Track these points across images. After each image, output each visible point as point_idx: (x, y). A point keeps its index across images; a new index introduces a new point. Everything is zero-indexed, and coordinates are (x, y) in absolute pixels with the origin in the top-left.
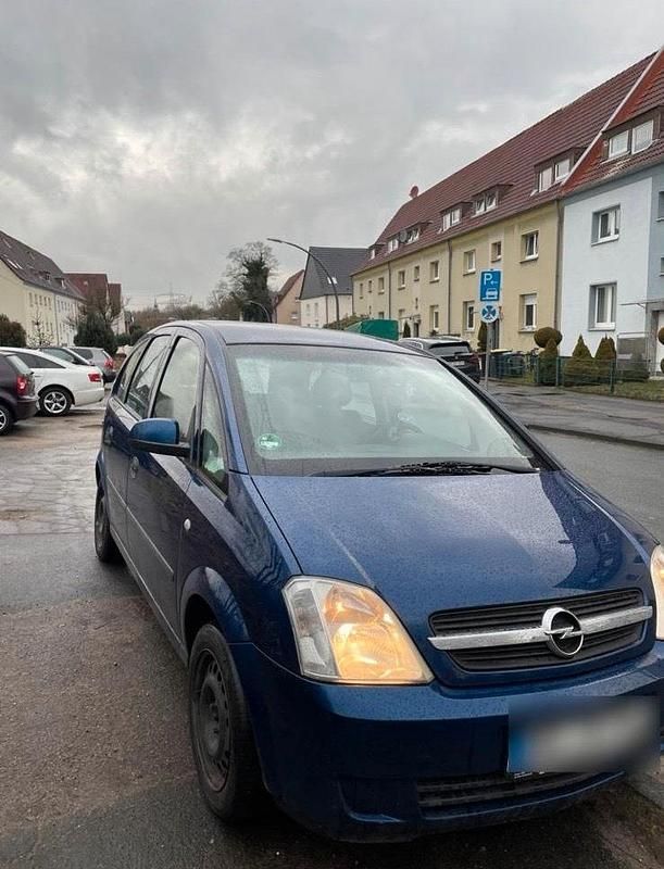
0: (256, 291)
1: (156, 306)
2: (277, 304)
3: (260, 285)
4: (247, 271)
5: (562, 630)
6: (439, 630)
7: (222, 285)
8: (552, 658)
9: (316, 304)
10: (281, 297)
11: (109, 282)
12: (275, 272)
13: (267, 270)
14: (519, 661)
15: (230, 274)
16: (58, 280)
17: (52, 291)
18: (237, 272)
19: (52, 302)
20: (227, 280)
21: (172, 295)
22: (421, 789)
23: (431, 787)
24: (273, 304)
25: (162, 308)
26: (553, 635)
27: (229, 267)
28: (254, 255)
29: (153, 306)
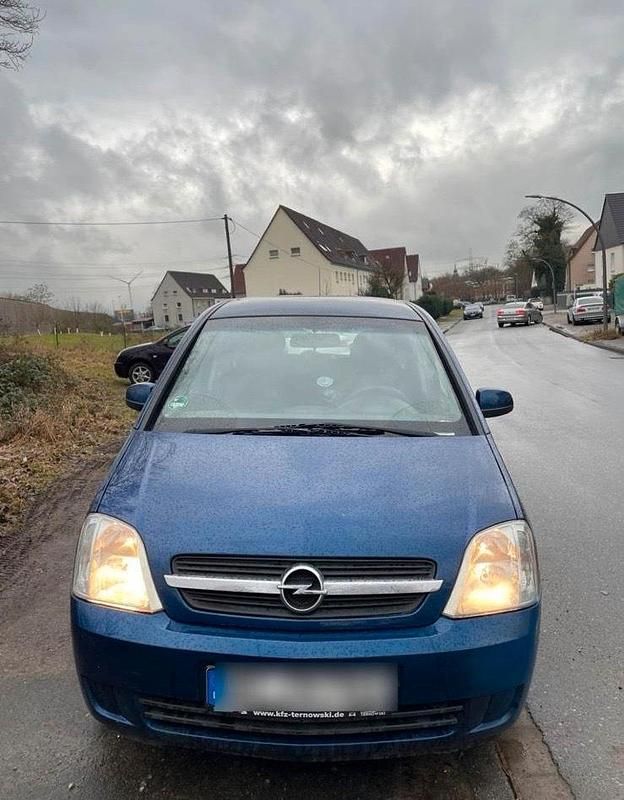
0: (547, 247)
1: (455, 271)
2: (571, 259)
3: (552, 240)
4: (538, 228)
5: (299, 586)
6: (180, 570)
7: (513, 245)
8: (284, 611)
9: (613, 254)
10: (575, 250)
11: (408, 254)
12: (570, 225)
13: (561, 224)
14: (249, 609)
15: (522, 233)
16: (362, 258)
17: (356, 268)
18: (528, 230)
19: (355, 279)
20: (518, 239)
21: (471, 259)
22: (143, 701)
23: (160, 704)
24: (567, 259)
25: (460, 273)
26: (285, 590)
27: (520, 226)
28: (546, 210)
29: (452, 273)
